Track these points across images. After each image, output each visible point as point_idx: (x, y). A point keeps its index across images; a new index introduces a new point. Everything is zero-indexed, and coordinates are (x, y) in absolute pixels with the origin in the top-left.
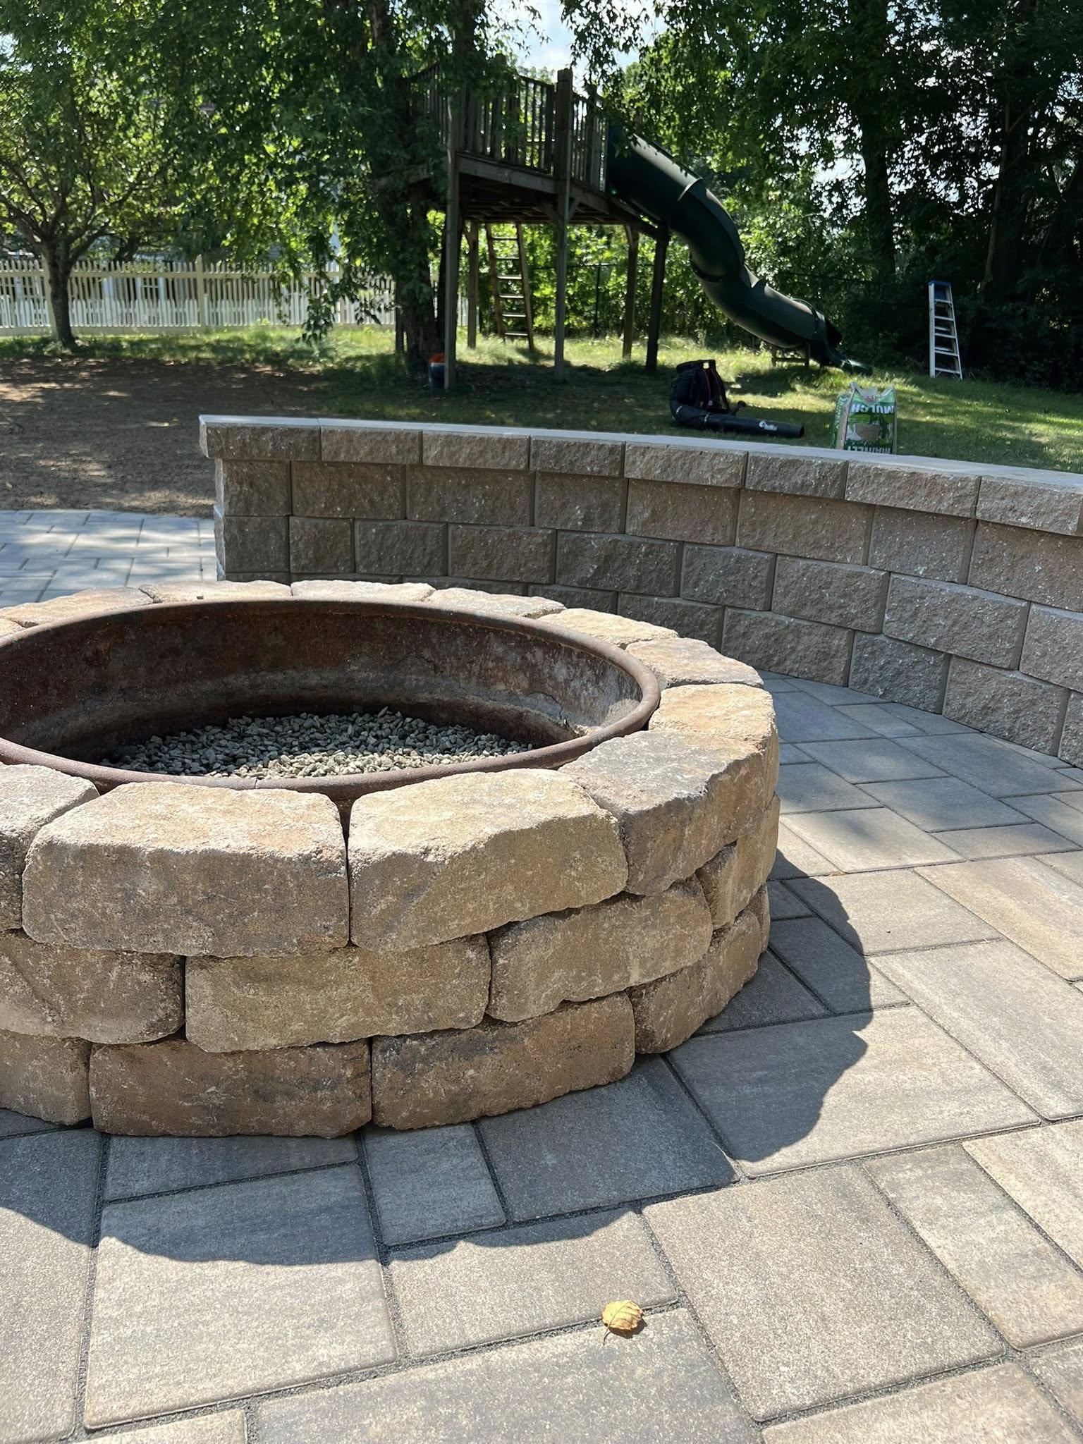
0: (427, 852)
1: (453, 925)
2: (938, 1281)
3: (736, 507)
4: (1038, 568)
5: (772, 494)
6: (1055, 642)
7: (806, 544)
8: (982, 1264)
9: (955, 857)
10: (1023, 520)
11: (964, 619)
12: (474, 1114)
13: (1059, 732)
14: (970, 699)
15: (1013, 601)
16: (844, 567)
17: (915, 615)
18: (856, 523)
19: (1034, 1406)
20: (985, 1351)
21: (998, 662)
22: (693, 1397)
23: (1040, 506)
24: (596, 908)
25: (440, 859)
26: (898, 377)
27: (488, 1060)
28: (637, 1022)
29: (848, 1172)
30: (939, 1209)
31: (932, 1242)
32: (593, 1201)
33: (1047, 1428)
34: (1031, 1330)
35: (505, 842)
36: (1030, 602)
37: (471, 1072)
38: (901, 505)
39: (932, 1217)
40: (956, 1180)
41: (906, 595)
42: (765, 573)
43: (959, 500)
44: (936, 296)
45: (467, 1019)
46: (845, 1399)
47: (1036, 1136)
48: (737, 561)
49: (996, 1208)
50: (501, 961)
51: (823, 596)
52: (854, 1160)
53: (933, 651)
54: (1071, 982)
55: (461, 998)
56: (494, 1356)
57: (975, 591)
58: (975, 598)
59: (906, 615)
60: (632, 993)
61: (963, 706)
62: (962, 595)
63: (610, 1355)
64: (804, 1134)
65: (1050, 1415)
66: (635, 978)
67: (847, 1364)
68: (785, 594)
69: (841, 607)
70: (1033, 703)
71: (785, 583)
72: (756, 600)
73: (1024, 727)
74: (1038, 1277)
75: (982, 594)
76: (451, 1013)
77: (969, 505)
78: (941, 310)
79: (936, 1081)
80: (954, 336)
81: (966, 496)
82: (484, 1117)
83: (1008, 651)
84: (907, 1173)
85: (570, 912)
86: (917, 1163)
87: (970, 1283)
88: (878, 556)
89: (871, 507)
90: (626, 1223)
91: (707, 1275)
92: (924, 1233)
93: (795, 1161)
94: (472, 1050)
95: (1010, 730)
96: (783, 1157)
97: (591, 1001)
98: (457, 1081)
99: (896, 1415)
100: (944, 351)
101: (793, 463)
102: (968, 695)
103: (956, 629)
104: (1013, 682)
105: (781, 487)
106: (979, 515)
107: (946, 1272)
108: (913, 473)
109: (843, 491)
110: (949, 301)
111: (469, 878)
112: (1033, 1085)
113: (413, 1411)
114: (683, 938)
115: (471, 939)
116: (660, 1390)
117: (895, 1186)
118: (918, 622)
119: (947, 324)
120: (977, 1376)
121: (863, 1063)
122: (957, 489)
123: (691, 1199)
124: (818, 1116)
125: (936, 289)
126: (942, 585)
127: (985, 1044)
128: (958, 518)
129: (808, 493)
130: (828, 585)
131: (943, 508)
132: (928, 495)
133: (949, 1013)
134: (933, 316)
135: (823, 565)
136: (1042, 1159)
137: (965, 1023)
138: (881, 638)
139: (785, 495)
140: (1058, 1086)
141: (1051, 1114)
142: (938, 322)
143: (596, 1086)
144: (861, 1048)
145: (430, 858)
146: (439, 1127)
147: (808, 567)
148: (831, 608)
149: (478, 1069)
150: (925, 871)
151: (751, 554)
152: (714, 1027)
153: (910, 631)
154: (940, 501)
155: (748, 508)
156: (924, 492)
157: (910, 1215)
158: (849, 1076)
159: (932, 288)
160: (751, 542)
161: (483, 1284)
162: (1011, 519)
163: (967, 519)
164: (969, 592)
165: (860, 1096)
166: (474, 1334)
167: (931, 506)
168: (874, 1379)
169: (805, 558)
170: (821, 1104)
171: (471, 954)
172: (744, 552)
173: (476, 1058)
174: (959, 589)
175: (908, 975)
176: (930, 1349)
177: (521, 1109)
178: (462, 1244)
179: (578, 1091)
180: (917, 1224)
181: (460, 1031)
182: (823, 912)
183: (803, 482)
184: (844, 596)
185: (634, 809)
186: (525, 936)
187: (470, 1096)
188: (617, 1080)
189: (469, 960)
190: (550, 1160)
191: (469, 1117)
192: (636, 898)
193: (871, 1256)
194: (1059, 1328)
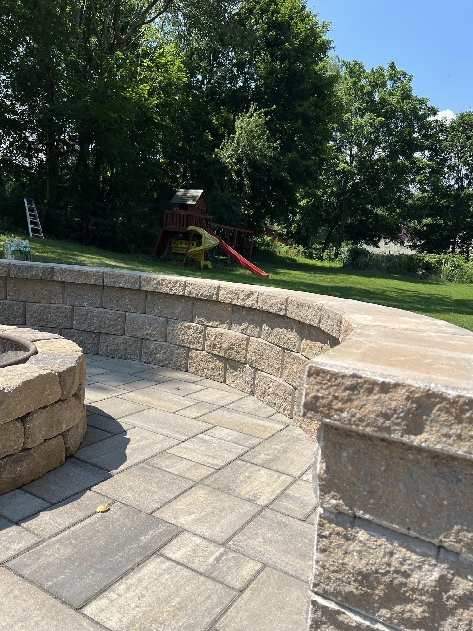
0: (4, 389)
1: (14, 414)
2: (175, 477)
3: (6, 284)
4: (127, 301)
5: (23, 279)
6: (136, 324)
7: (38, 298)
8: (183, 471)
9: (127, 391)
10: (121, 285)
11: (104, 320)
12: (20, 485)
13: (141, 353)
14: (109, 347)
15: (120, 312)
16: (56, 305)
17: (85, 320)
18: (58, 289)
19: (207, 490)
20: (192, 484)
21: (117, 333)
22: (132, 515)
23: (126, 280)
24: (52, 405)
25: (9, 390)
26: (18, 236)
27: (24, 463)
28: (65, 444)
29: (142, 465)
30: (168, 465)
31: (170, 471)
32: (75, 492)
33: (212, 491)
34: (200, 478)
35: (27, 383)
36: (126, 312)
37: (19, 469)
38: (77, 281)
39: (167, 466)
40: (169, 458)
41: (81, 313)
42: (22, 310)
43: (97, 279)
44: (28, 204)
45: (17, 449)
46: (167, 503)
47: (182, 445)
48: (9, 306)
49: (180, 461)
50: (28, 426)
51: (48, 317)
52: (143, 462)
53: (94, 332)
54: (173, 413)
55: (15, 441)
56: (72, 529)
57: (106, 310)
58: (107, 312)
59: (81, 321)
60: (63, 434)
61: (107, 350)
62: (102, 312)
63: (105, 517)
64: (125, 461)
65: (211, 489)
66: (64, 428)
67: (164, 497)
68: (31, 317)
69: (56, 320)
70: (131, 345)
71: (31, 313)
72: (19, 321)
73: (129, 354)
74: (197, 469)
75: (109, 311)
76: (12, 447)
77: (101, 281)
78: (31, 210)
79: (152, 441)
80: (38, 221)
81: (99, 278)
82: (23, 485)
83: (121, 329)
84: (156, 460)
85: (45, 407)
86: (158, 458)
87: (183, 475)
88: (68, 300)
89: (63, 283)
90: (88, 493)
91: (119, 494)
92: (167, 470)
93: (127, 467)
94: (18, 461)
95: (124, 355)
96: (122, 467)
97: (52, 438)
98: (14, 473)
99: (180, 501)
100: (34, 227)
101: (31, 267)
102: (108, 346)
103: (101, 323)
104: (123, 339)
105: (26, 276)
106: (105, 284)
107: (176, 475)
108: (79, 270)
109: (52, 277)
110: (34, 207)
111: (18, 397)
112: (176, 435)
113: (58, 546)
114: (75, 413)
115: (17, 419)
116: (123, 517)
117: (155, 464)
118: (87, 323)
119: (34, 216)
120: (194, 489)
121: (131, 442)
122: (96, 275)
123: (104, 483)
124: (126, 457)
125: (28, 201)
126: (94, 309)
127: (160, 430)
128: (97, 285)
129: (38, 278)
130: (49, 312)
131: (92, 282)
132: (86, 278)
133: (147, 426)
134: (28, 212)
135: (47, 305)
136: (186, 448)
137: (152, 428)
138: (73, 330)
139: (28, 279)
140: (182, 434)
141: (183, 440)
142: (30, 215)
143: (56, 468)
144: (128, 440)
145: (6, 391)
146: (8, 492)
147: (40, 306)
148: (52, 321)
149: (21, 467)
150: (120, 396)
151: (15, 302)
152: (82, 446)
153: (84, 326)
154: (91, 279)
155: (11, 285)
156: (84, 277)
157: (162, 468)
158: (128, 446)
159: (26, 201)
160: (14, 298)
161: (55, 517)
162: (117, 285)
163: (100, 285)
164: (105, 310)
165: (135, 449)
166: (62, 528)
167: (87, 281)
168: (172, 497)
169: (39, 303)
170: (126, 454)
171: (18, 425)
172: (12, 302)
173: (20, 463)
174: (101, 310)
175: (131, 421)
176: (181, 488)
177: (34, 480)
178: (41, 513)
179: (50, 471)
180: (164, 469)
181: (14, 454)
182: (96, 412)
183: (36, 274)
184: (56, 316)
185: (61, 370)
186: (35, 415)
187: (19, 477)
188: (62, 465)
189: (18, 427)
190: (54, 488)
191: (18, 486)
192: (63, 401)
193: (158, 477)
194: (205, 476)
